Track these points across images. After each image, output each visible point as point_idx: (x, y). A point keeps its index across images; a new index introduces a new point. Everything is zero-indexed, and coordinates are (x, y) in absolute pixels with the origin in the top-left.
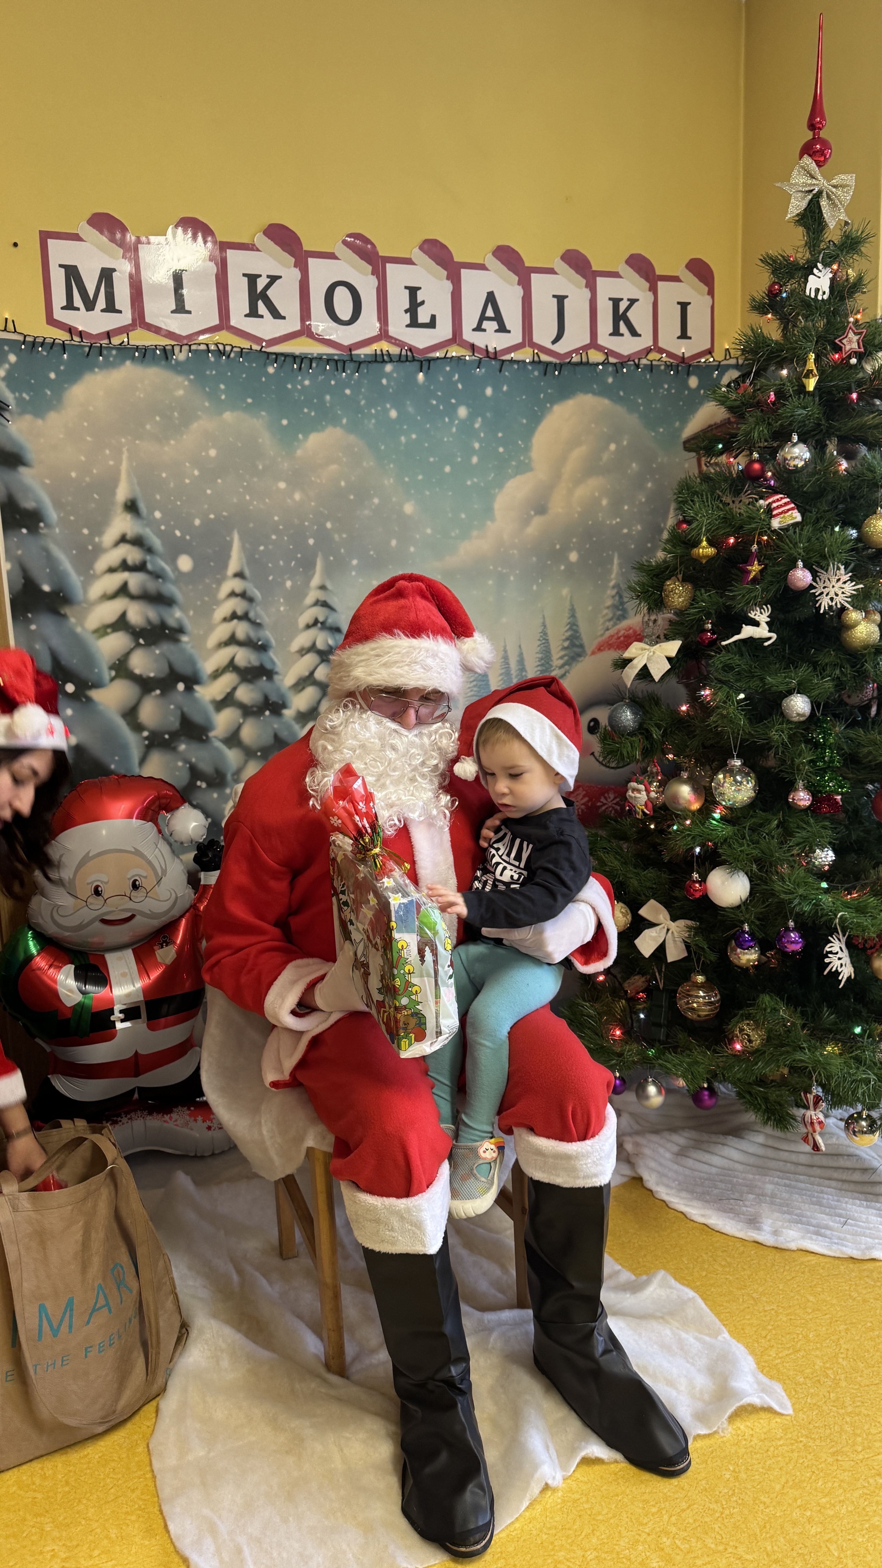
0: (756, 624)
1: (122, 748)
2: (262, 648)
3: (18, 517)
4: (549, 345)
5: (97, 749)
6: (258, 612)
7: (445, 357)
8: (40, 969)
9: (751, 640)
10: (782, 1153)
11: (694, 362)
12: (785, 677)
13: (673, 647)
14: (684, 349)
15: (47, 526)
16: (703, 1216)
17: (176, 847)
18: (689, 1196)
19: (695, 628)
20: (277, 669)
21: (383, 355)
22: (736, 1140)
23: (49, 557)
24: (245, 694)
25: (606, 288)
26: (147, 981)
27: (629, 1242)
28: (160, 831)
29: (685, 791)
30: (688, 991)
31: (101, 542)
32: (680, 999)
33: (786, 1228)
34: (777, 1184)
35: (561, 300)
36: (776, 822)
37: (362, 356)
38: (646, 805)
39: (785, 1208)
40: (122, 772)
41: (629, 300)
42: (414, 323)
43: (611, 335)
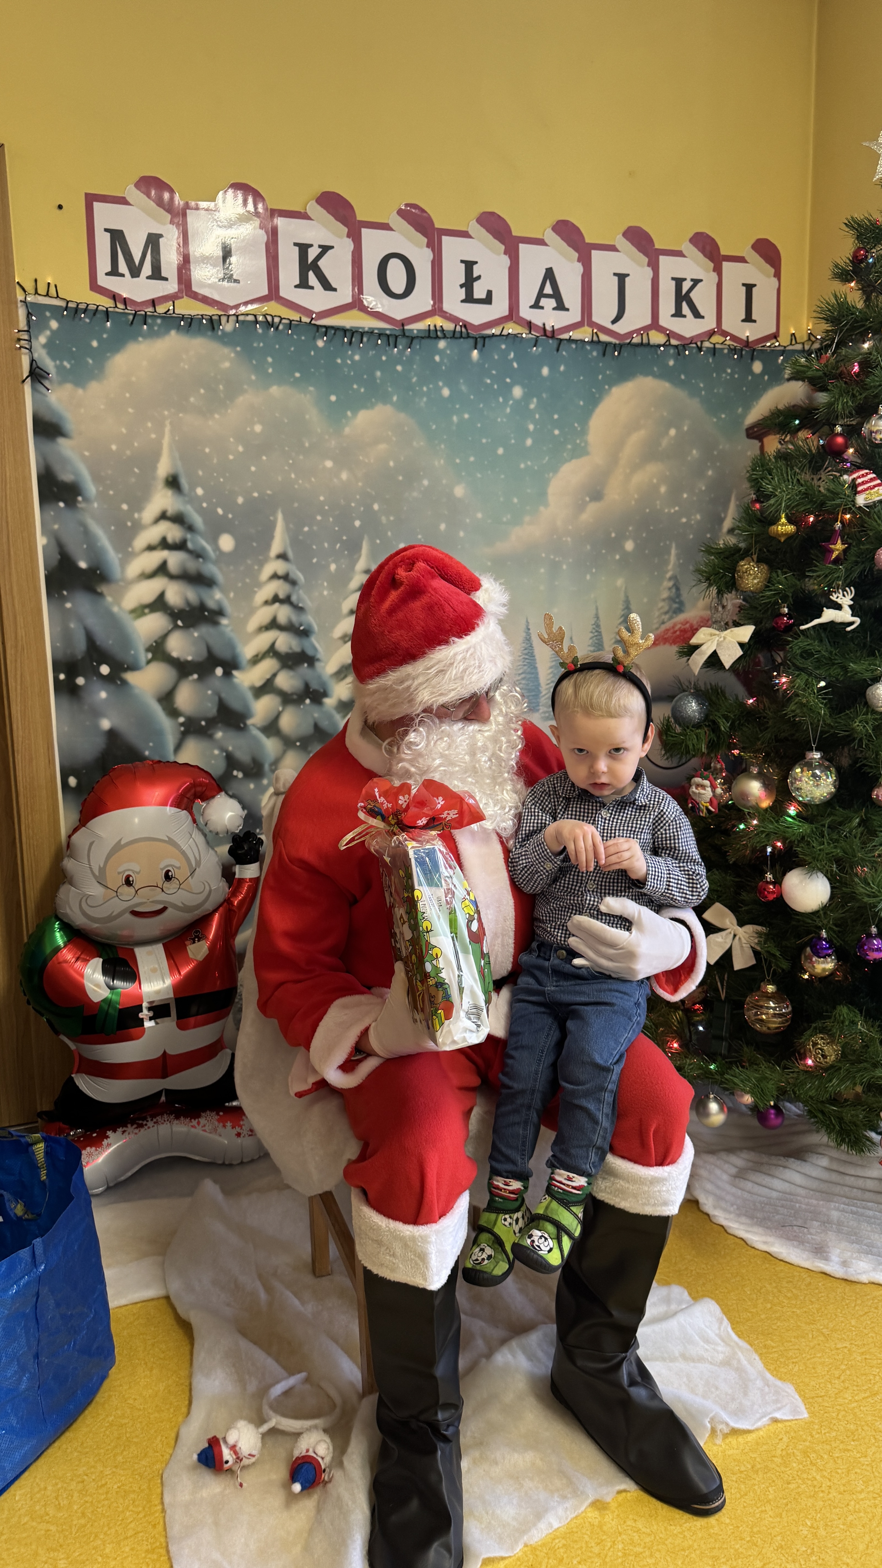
0: (839, 607)
1: (157, 734)
2: (304, 633)
3: (55, 489)
4: (609, 326)
5: (131, 734)
6: (301, 596)
7: (501, 335)
8: (66, 961)
9: (832, 623)
10: (847, 1178)
11: (759, 347)
12: (870, 665)
13: (746, 632)
14: (748, 332)
15: (86, 500)
16: (765, 1243)
17: (211, 838)
18: (748, 1221)
19: (769, 612)
20: (318, 656)
21: (436, 330)
22: (799, 1162)
23: (87, 533)
24: (285, 681)
25: (669, 267)
26: (177, 977)
27: (686, 1269)
28: (194, 821)
29: (755, 787)
30: (757, 1001)
31: (140, 519)
32: (749, 1010)
33: (855, 1259)
34: (843, 1211)
35: (622, 278)
36: (857, 820)
37: (415, 332)
38: (711, 802)
39: (854, 1237)
40: (157, 758)
41: (692, 280)
42: (469, 298)
43: (673, 316)
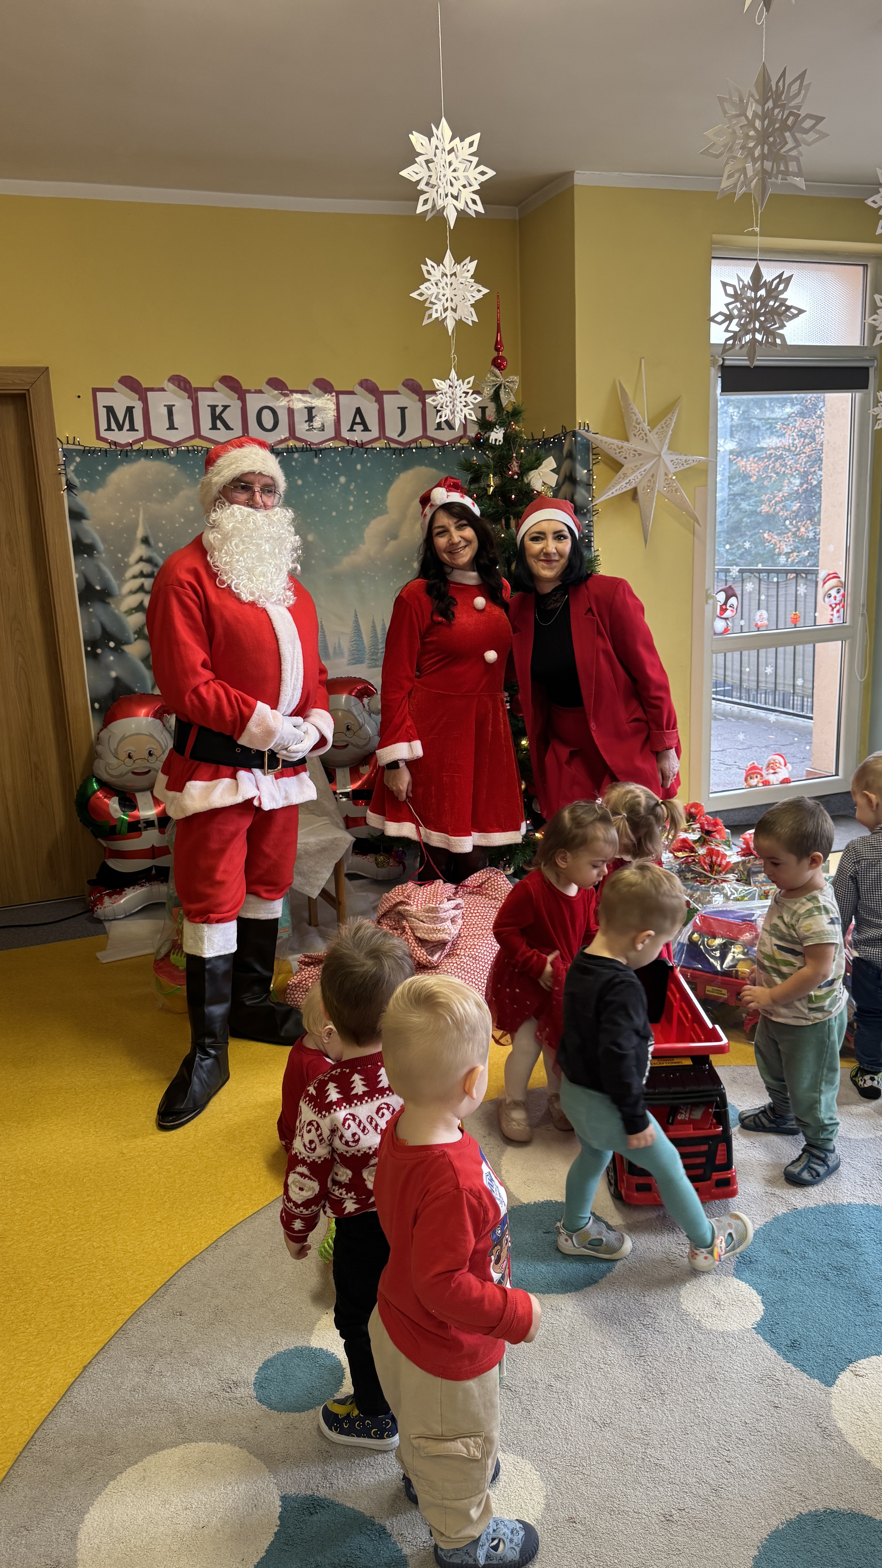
1: (142, 680)
3: (82, 548)
4: (396, 438)
5: (128, 679)
7: (332, 447)
8: (100, 800)
15: (98, 552)
17: (167, 733)
21: (292, 448)
23: (100, 572)
28: (161, 725)
31: (128, 562)
35: (403, 410)
40: (142, 693)
42: (311, 428)
43: (435, 429)
